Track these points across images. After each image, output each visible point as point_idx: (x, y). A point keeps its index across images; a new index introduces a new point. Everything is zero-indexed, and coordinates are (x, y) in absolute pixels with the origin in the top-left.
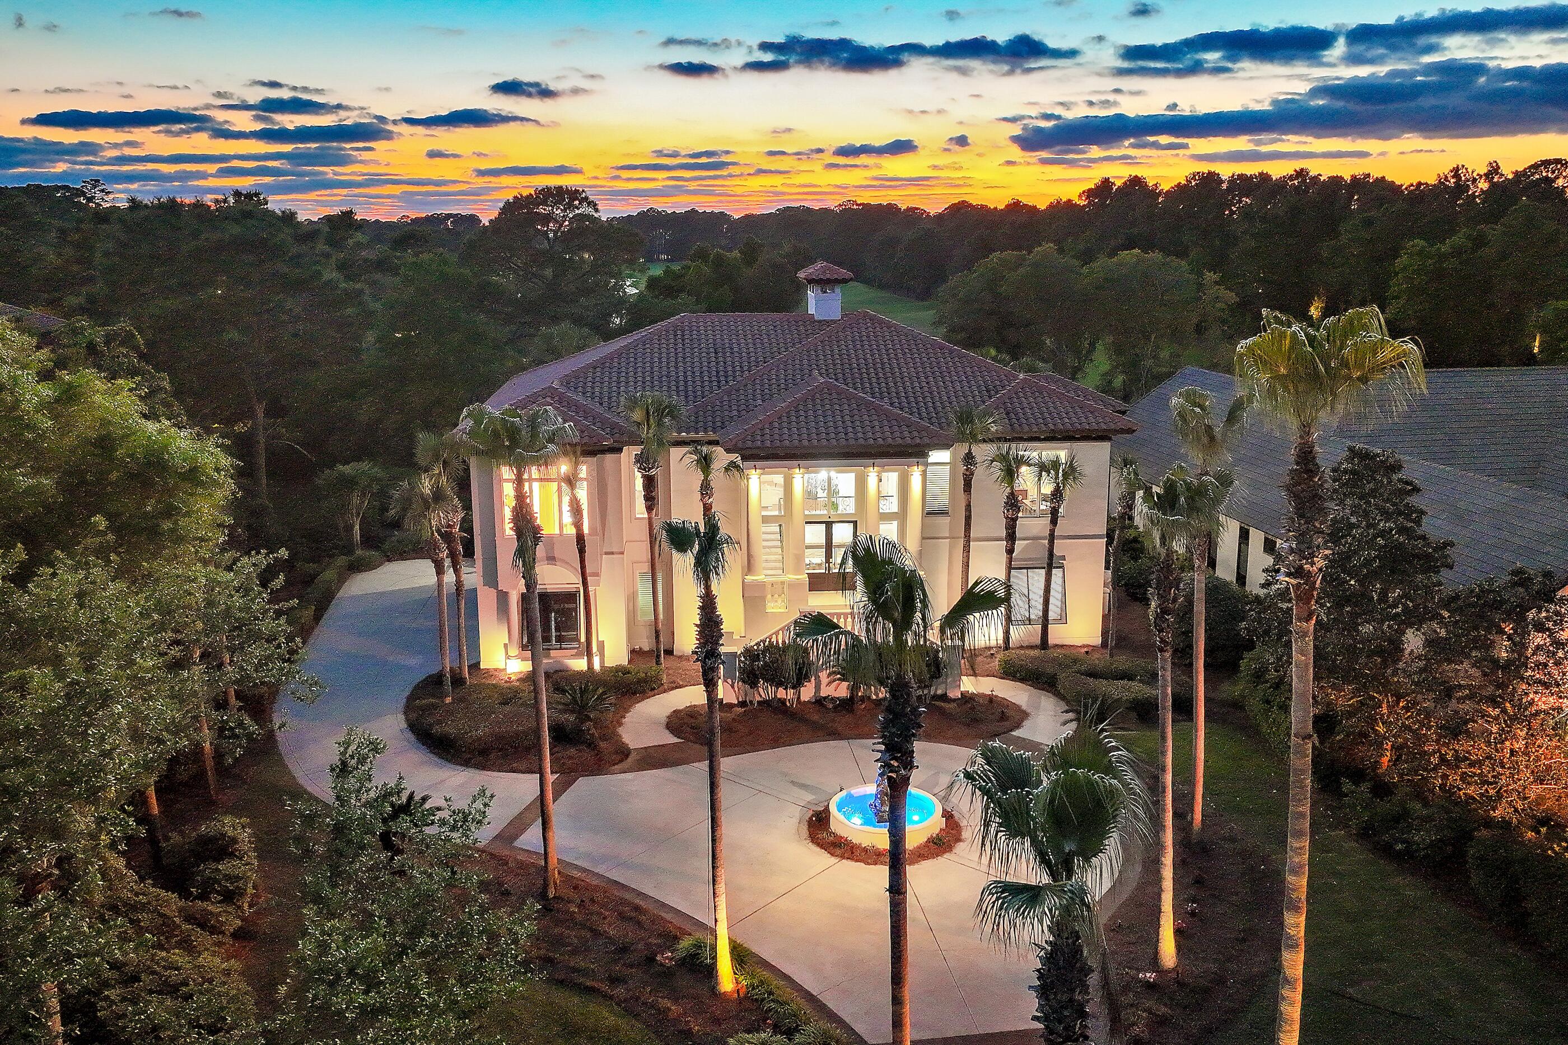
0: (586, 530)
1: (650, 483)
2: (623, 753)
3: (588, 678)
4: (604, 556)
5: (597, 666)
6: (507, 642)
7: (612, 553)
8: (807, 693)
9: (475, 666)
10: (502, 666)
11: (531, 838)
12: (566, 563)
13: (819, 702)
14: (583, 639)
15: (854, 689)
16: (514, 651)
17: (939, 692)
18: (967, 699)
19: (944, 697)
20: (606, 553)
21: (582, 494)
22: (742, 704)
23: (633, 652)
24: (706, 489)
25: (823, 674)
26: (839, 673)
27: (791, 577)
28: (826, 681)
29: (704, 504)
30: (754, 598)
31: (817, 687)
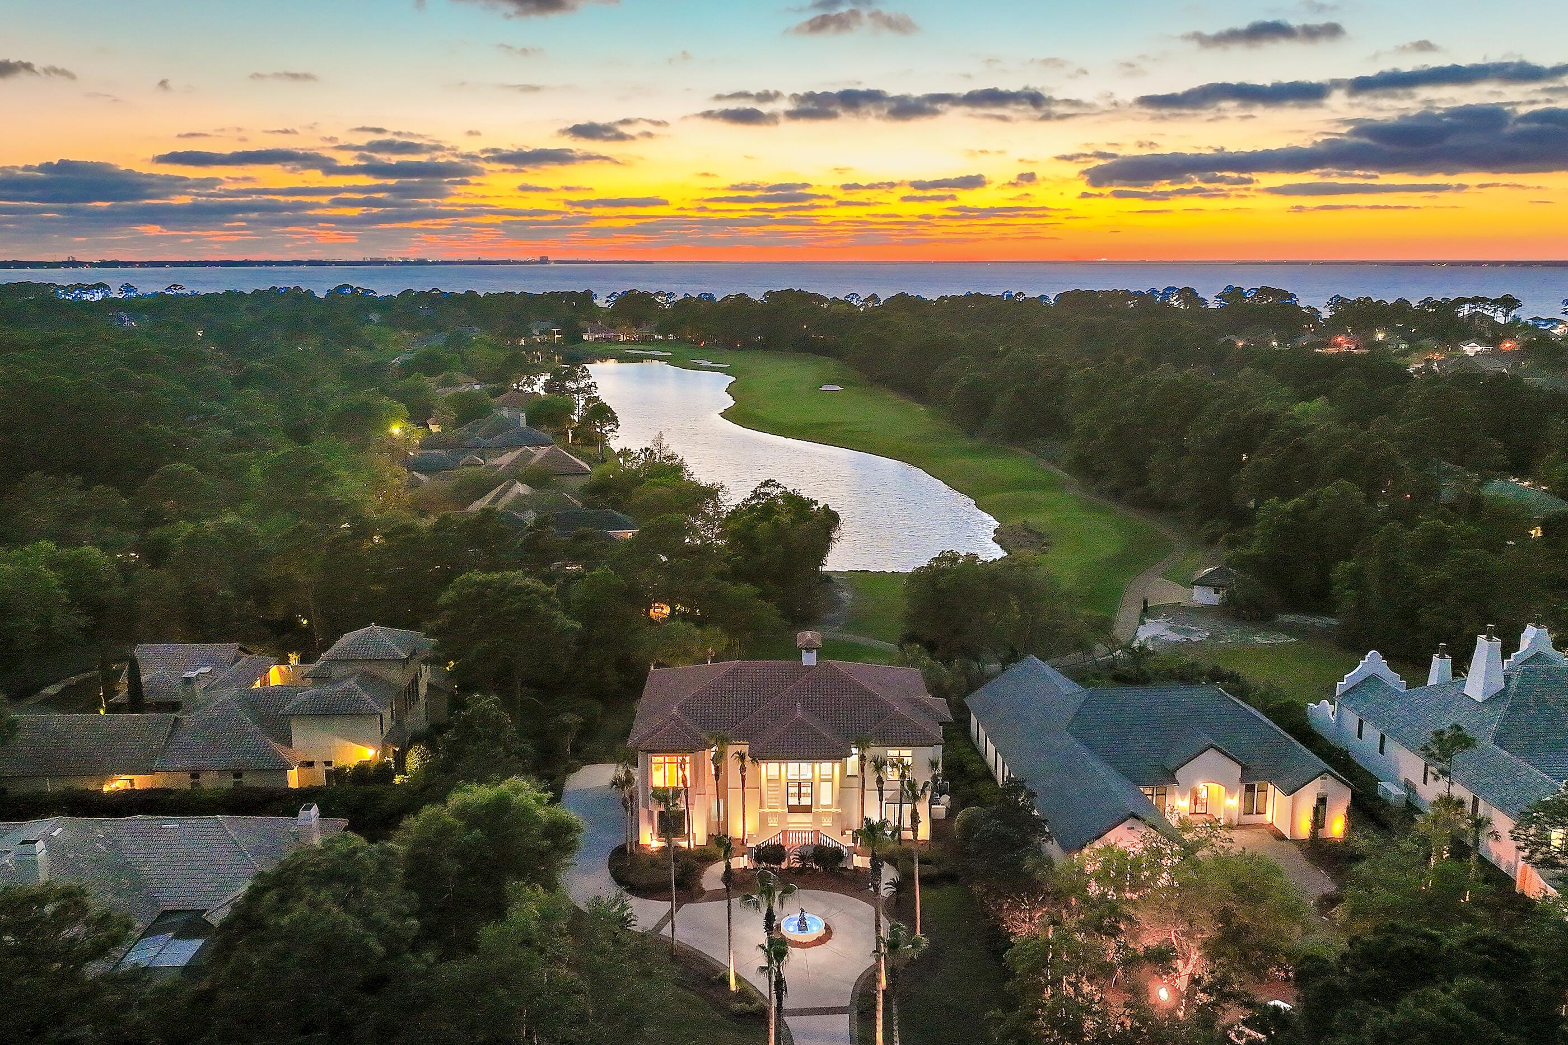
0: (689, 785)
1: (717, 769)
2: (702, 892)
3: (688, 852)
4: (697, 797)
5: (692, 846)
6: (652, 832)
7: (700, 797)
8: (784, 865)
9: (637, 842)
10: (649, 843)
11: (666, 931)
13: (789, 869)
14: (686, 832)
15: (804, 865)
16: (655, 837)
17: (844, 866)
18: (856, 869)
19: (845, 869)
20: (698, 794)
21: (687, 773)
22: (755, 869)
23: (709, 835)
24: (743, 769)
25: (791, 857)
26: (797, 859)
27: (779, 810)
28: (792, 861)
29: (742, 775)
30: (763, 819)
31: (789, 861)
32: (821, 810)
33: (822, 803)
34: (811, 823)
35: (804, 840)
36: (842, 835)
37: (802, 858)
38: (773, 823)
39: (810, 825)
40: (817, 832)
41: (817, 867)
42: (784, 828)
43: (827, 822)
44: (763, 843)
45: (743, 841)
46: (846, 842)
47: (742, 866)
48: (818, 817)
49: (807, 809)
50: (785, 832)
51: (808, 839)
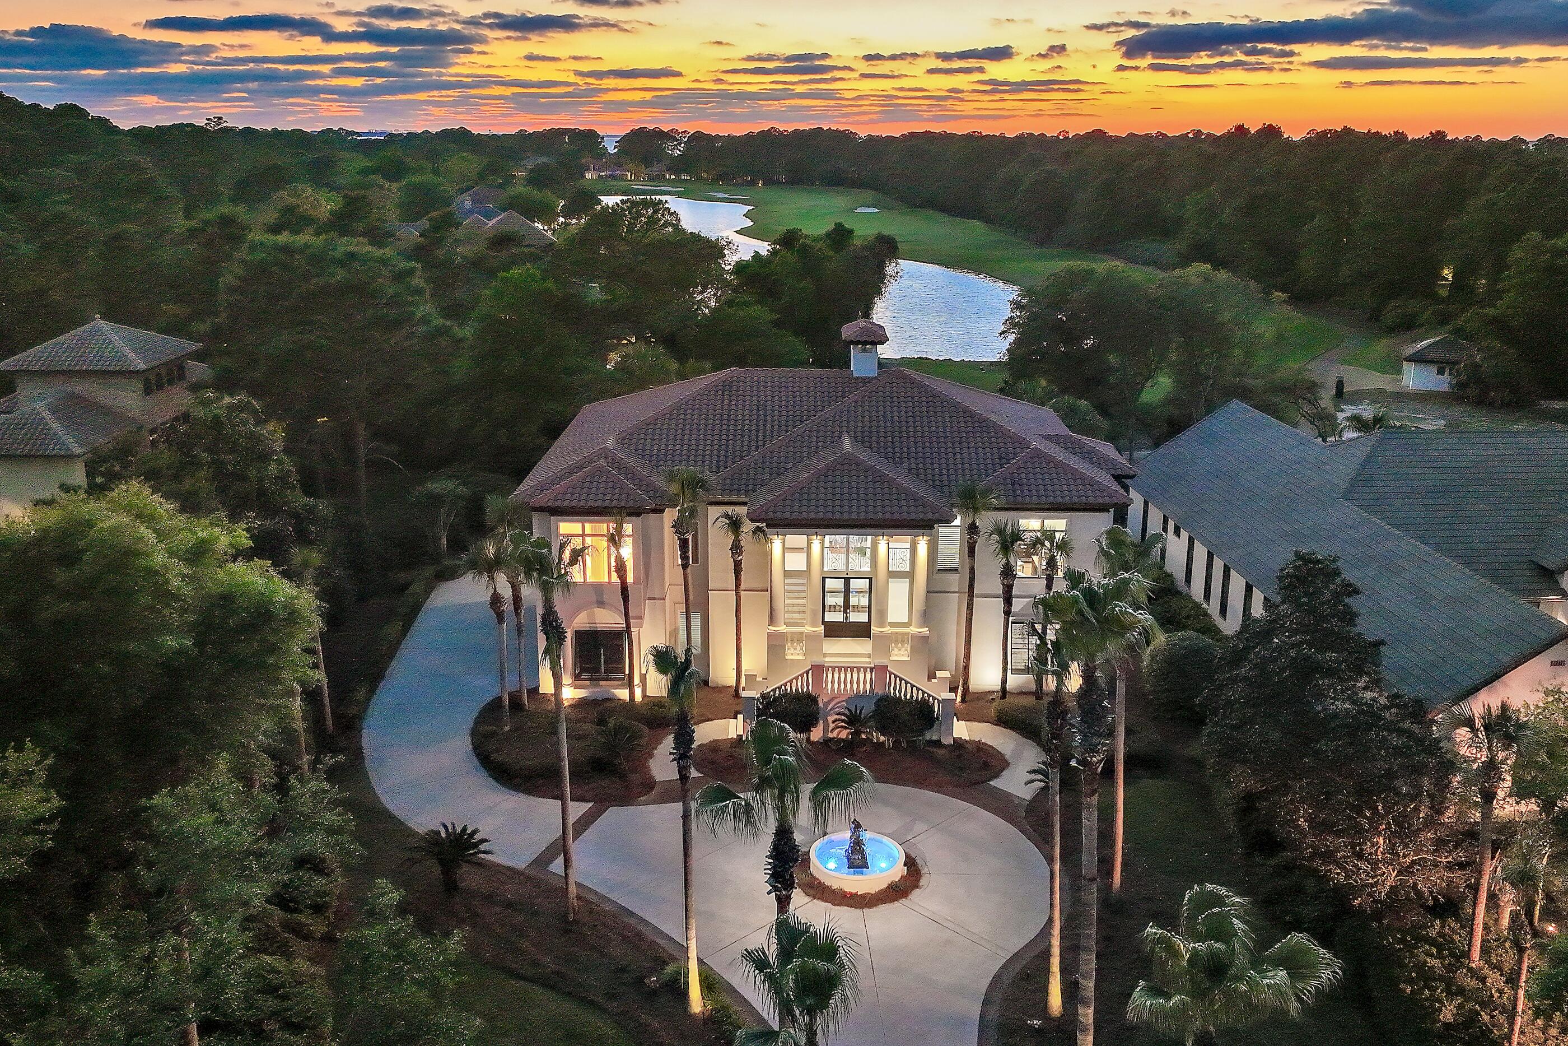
0: (630, 579)
1: (684, 544)
2: (649, 785)
3: (629, 708)
4: (647, 601)
5: (637, 697)
7: (654, 599)
8: (816, 734)
9: (534, 690)
10: (556, 692)
12: (614, 608)
13: (826, 742)
14: (627, 672)
15: (857, 733)
16: (568, 681)
17: (934, 738)
18: (959, 745)
19: (938, 743)
20: (649, 599)
21: (627, 551)
22: (758, 741)
24: (736, 548)
25: (830, 719)
26: (843, 721)
27: (808, 629)
28: (832, 726)
29: (735, 561)
30: (776, 646)
31: (826, 729)
32: (887, 630)
33: (891, 618)
34: (869, 656)
35: (855, 686)
36: (930, 678)
37: (853, 720)
38: (794, 653)
39: (867, 660)
40: (880, 670)
41: (882, 738)
42: (817, 660)
43: (900, 654)
44: (774, 690)
45: (737, 690)
46: (938, 692)
47: (732, 735)
48: (884, 643)
49: (862, 631)
50: (818, 670)
51: (863, 683)
